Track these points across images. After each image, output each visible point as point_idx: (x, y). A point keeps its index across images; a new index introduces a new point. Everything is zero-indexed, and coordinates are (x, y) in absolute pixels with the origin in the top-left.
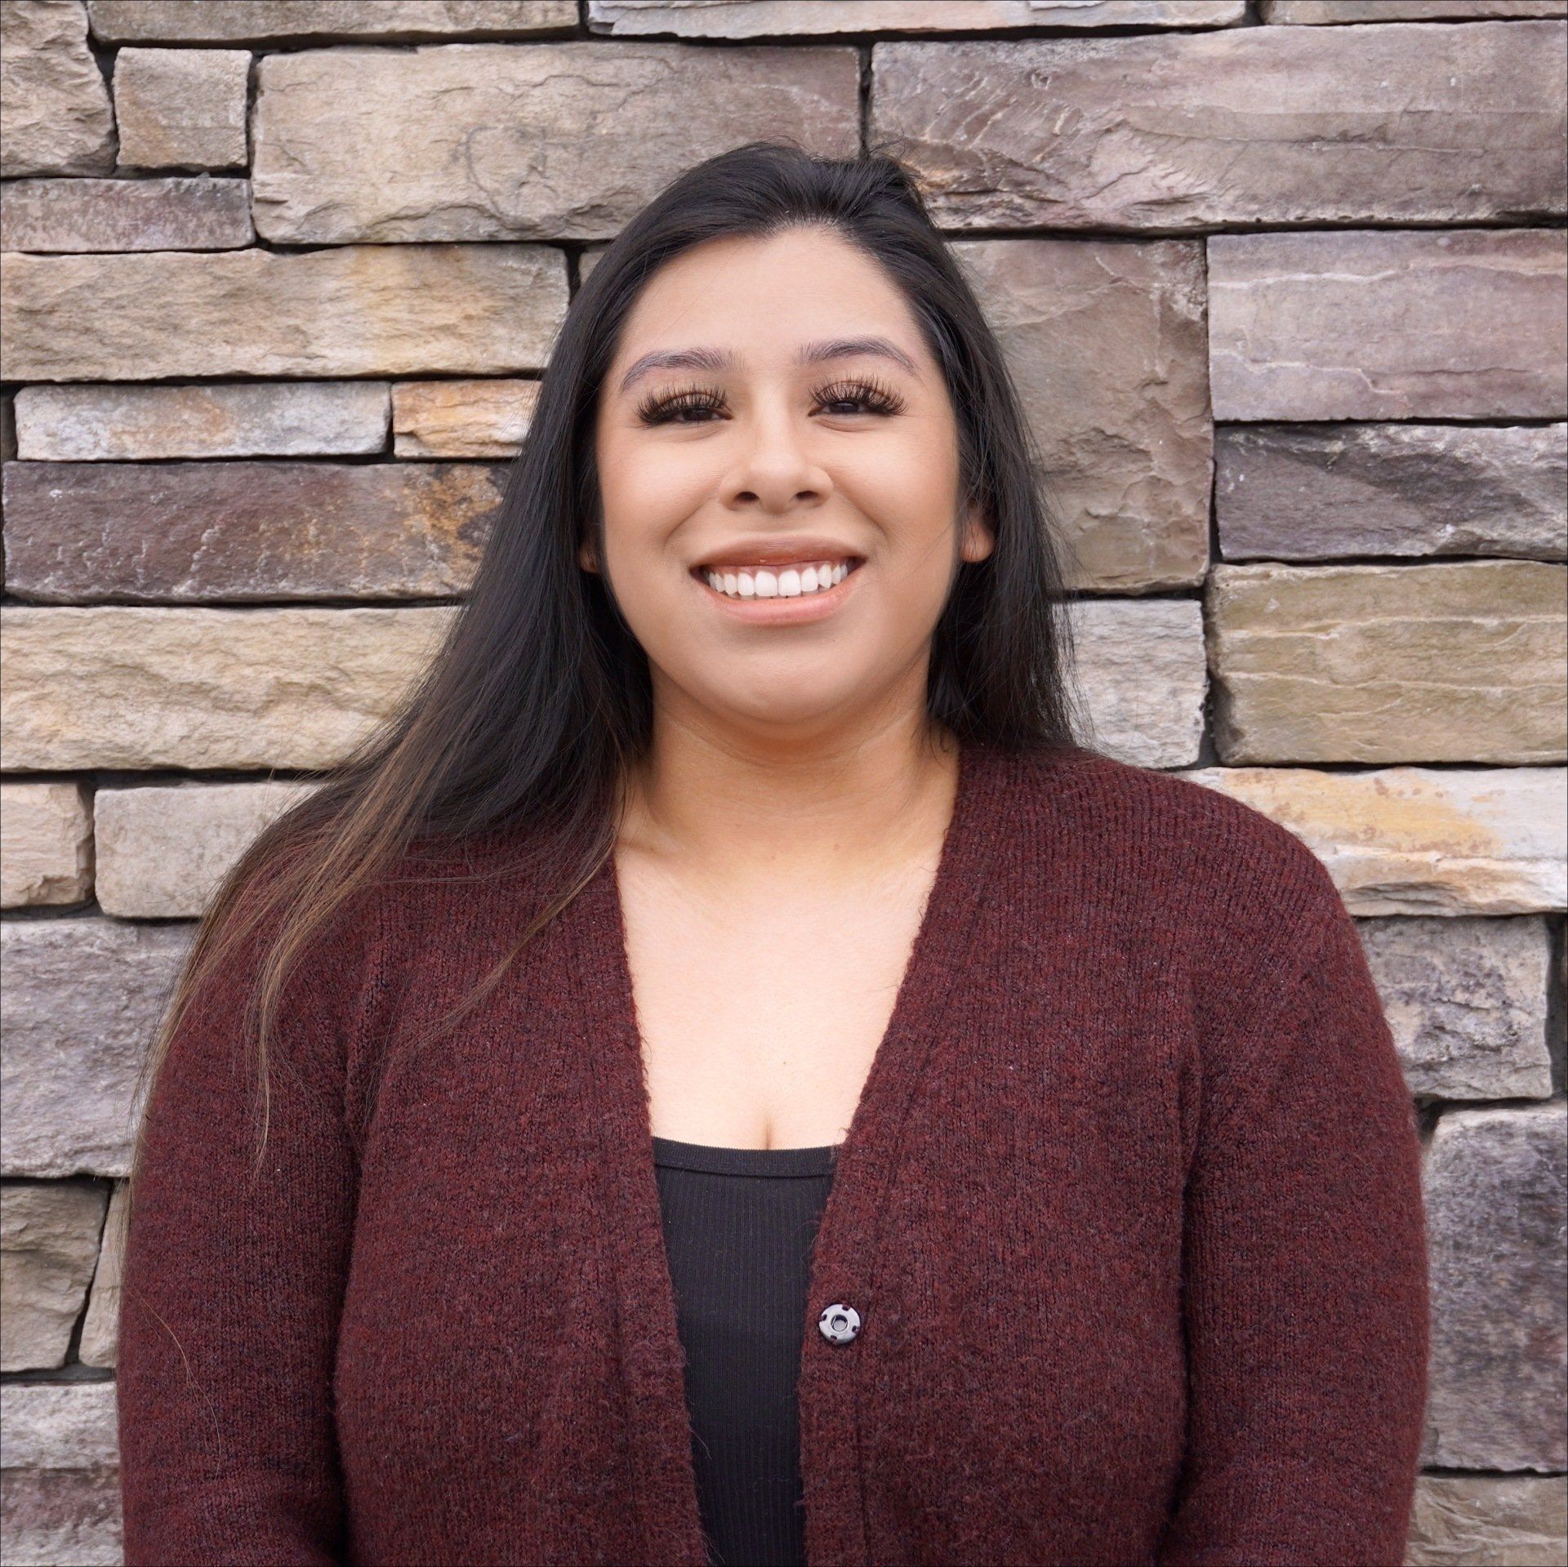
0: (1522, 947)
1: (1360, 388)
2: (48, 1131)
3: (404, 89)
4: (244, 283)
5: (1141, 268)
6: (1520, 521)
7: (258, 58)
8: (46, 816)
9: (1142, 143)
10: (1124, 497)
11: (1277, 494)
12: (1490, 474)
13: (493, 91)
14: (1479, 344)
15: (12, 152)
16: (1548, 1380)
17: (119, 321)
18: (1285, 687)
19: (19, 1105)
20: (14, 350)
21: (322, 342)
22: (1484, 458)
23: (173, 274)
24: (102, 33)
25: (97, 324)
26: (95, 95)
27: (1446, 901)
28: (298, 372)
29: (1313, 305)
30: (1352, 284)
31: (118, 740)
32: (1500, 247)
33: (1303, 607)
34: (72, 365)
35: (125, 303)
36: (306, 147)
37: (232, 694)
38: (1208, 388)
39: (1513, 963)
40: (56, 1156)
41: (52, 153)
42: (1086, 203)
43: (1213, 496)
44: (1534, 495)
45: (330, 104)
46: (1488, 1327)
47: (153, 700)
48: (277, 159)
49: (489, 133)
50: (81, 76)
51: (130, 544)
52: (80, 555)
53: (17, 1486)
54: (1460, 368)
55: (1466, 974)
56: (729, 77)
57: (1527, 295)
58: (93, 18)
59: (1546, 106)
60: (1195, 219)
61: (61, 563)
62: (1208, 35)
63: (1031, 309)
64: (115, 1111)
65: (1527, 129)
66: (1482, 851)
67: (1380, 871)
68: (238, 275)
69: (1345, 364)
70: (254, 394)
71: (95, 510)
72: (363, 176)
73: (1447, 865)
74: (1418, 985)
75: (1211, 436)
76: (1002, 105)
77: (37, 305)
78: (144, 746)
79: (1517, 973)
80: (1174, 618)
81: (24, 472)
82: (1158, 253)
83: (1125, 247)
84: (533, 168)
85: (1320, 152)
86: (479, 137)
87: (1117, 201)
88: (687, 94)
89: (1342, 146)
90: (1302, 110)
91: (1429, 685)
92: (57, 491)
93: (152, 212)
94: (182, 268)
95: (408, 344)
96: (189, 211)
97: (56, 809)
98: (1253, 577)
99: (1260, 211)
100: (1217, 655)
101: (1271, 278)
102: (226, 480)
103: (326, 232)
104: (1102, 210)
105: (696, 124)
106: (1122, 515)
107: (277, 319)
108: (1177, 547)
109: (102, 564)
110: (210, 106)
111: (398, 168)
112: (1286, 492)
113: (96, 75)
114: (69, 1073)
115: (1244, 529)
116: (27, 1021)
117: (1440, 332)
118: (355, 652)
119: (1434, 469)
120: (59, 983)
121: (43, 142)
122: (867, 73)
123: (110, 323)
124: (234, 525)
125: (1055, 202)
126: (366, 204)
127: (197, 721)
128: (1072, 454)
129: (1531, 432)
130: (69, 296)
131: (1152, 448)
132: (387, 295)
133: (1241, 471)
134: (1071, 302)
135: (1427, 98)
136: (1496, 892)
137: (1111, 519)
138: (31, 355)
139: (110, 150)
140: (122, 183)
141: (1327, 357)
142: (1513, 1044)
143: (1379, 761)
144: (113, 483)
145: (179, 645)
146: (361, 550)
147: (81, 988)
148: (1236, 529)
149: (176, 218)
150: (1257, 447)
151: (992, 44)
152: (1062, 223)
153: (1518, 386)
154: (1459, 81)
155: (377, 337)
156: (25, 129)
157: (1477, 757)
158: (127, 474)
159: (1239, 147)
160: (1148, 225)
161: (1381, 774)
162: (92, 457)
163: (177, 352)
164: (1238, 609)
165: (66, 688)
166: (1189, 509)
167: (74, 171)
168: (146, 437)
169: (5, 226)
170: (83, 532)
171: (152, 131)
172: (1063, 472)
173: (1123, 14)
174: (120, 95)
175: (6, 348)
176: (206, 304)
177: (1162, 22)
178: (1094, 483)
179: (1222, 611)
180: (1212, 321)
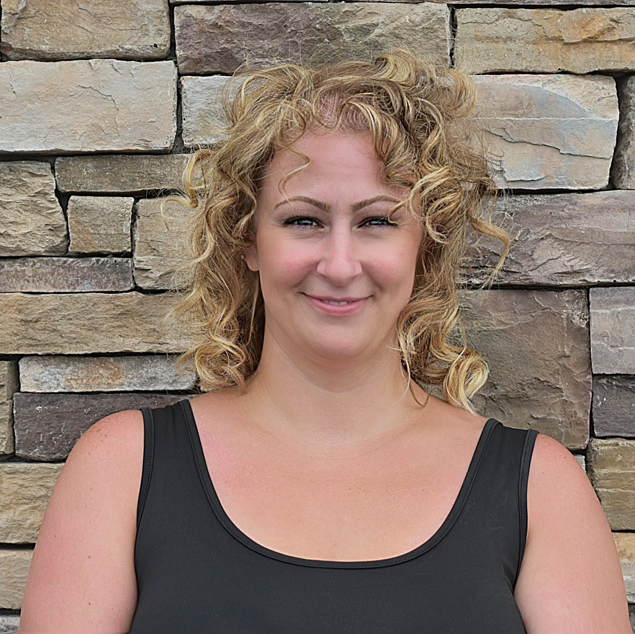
4: (129, 308)
5: (557, 303)
7: (137, 200)
9: (558, 244)
10: (550, 409)
11: (621, 407)
15: (18, 245)
17: (69, 326)
18: (625, 496)
20: (19, 340)
21: (166, 337)
23: (95, 304)
24: (62, 189)
25: (59, 328)
26: (59, 217)
28: (155, 351)
33: (633, 459)
34: (47, 347)
35: (72, 317)
36: (160, 243)
38: (590, 358)
41: (38, 246)
42: (531, 273)
43: (592, 407)
48: (146, 249)
50: (52, 209)
51: (74, 433)
52: (51, 438)
58: (58, 181)
60: (584, 280)
61: (42, 442)
62: (591, 194)
63: (502, 322)
68: (126, 304)
70: (133, 361)
71: (57, 417)
75: (591, 381)
77: (29, 319)
82: (566, 296)
83: (550, 293)
92: (40, 407)
93: (85, 273)
96: (104, 273)
98: (610, 445)
99: (616, 277)
100: (592, 480)
101: (620, 308)
102: (120, 402)
104: (538, 277)
106: (549, 418)
107: (145, 325)
108: (574, 432)
109: (62, 443)
110: (114, 224)
112: (625, 406)
113: (60, 209)
115: (606, 423)
121: (33, 241)
123: (65, 327)
125: (515, 272)
128: (524, 389)
130: (45, 314)
131: (562, 387)
133: (604, 396)
137: (544, 419)
138: (27, 342)
139: (65, 243)
140: (71, 260)
144: (66, 403)
148: (602, 423)
149: (97, 276)
150: (612, 385)
152: (518, 282)
156: (25, 234)
158: (72, 400)
160: (561, 283)
162: (56, 391)
163: (97, 341)
164: (603, 460)
166: (580, 415)
167: (48, 254)
168: (82, 382)
169: (14, 280)
170: (52, 427)
171: (86, 235)
172: (520, 398)
173: (551, 184)
174: (71, 218)
175: (15, 339)
176: (110, 318)
177: (570, 188)
178: (534, 403)
179: (596, 460)
180: (592, 328)
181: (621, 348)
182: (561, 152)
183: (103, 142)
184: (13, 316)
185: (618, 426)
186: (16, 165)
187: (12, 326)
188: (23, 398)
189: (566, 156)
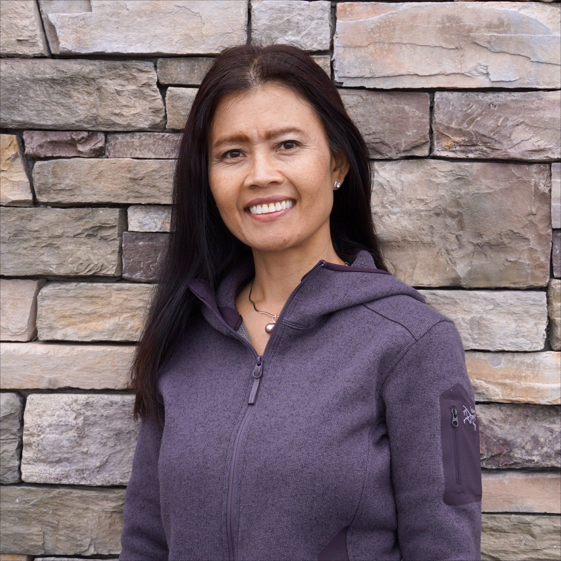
5: (528, 173)
9: (529, 129)
10: (520, 255)
15: (129, 123)
17: (165, 183)
19: (122, 460)
20: (128, 193)
24: (162, 81)
25: (158, 184)
26: (159, 103)
34: (148, 198)
35: (168, 177)
38: (551, 216)
41: (143, 124)
42: (509, 150)
43: (551, 255)
50: (154, 96)
52: (149, 266)
56: (383, 102)
58: (159, 76)
60: (547, 157)
61: (142, 268)
62: (554, 92)
63: (489, 187)
71: (154, 250)
75: (551, 234)
76: (480, 115)
77: (136, 177)
80: (537, 298)
82: (534, 168)
83: (523, 166)
87: (520, 150)
88: (368, 108)
92: (142, 243)
100: (552, 311)
104: (514, 153)
105: (372, 118)
106: (519, 261)
108: (538, 273)
109: (157, 269)
113: (160, 96)
116: (126, 430)
121: (140, 120)
122: (432, 102)
123: (162, 184)
125: (498, 150)
128: (502, 239)
130: (148, 174)
131: (530, 238)
134: (503, 185)
137: (515, 262)
138: (134, 194)
139: (164, 122)
140: (167, 134)
144: (161, 240)
148: (559, 267)
151: (477, 93)
152: (500, 157)
156: (134, 115)
160: (530, 158)
162: (154, 231)
164: (559, 295)
165: (143, 312)
166: (543, 259)
167: (150, 130)
169: (126, 149)
170: (150, 257)
171: (179, 116)
172: (498, 245)
173: (524, 84)
174: (168, 103)
175: (125, 192)
177: (537, 87)
178: (509, 249)
179: (554, 295)
180: (552, 193)
182: (531, 60)
183: (193, 48)
184: (124, 175)
186: (128, 63)
187: (123, 183)
188: (130, 235)
189: (535, 63)
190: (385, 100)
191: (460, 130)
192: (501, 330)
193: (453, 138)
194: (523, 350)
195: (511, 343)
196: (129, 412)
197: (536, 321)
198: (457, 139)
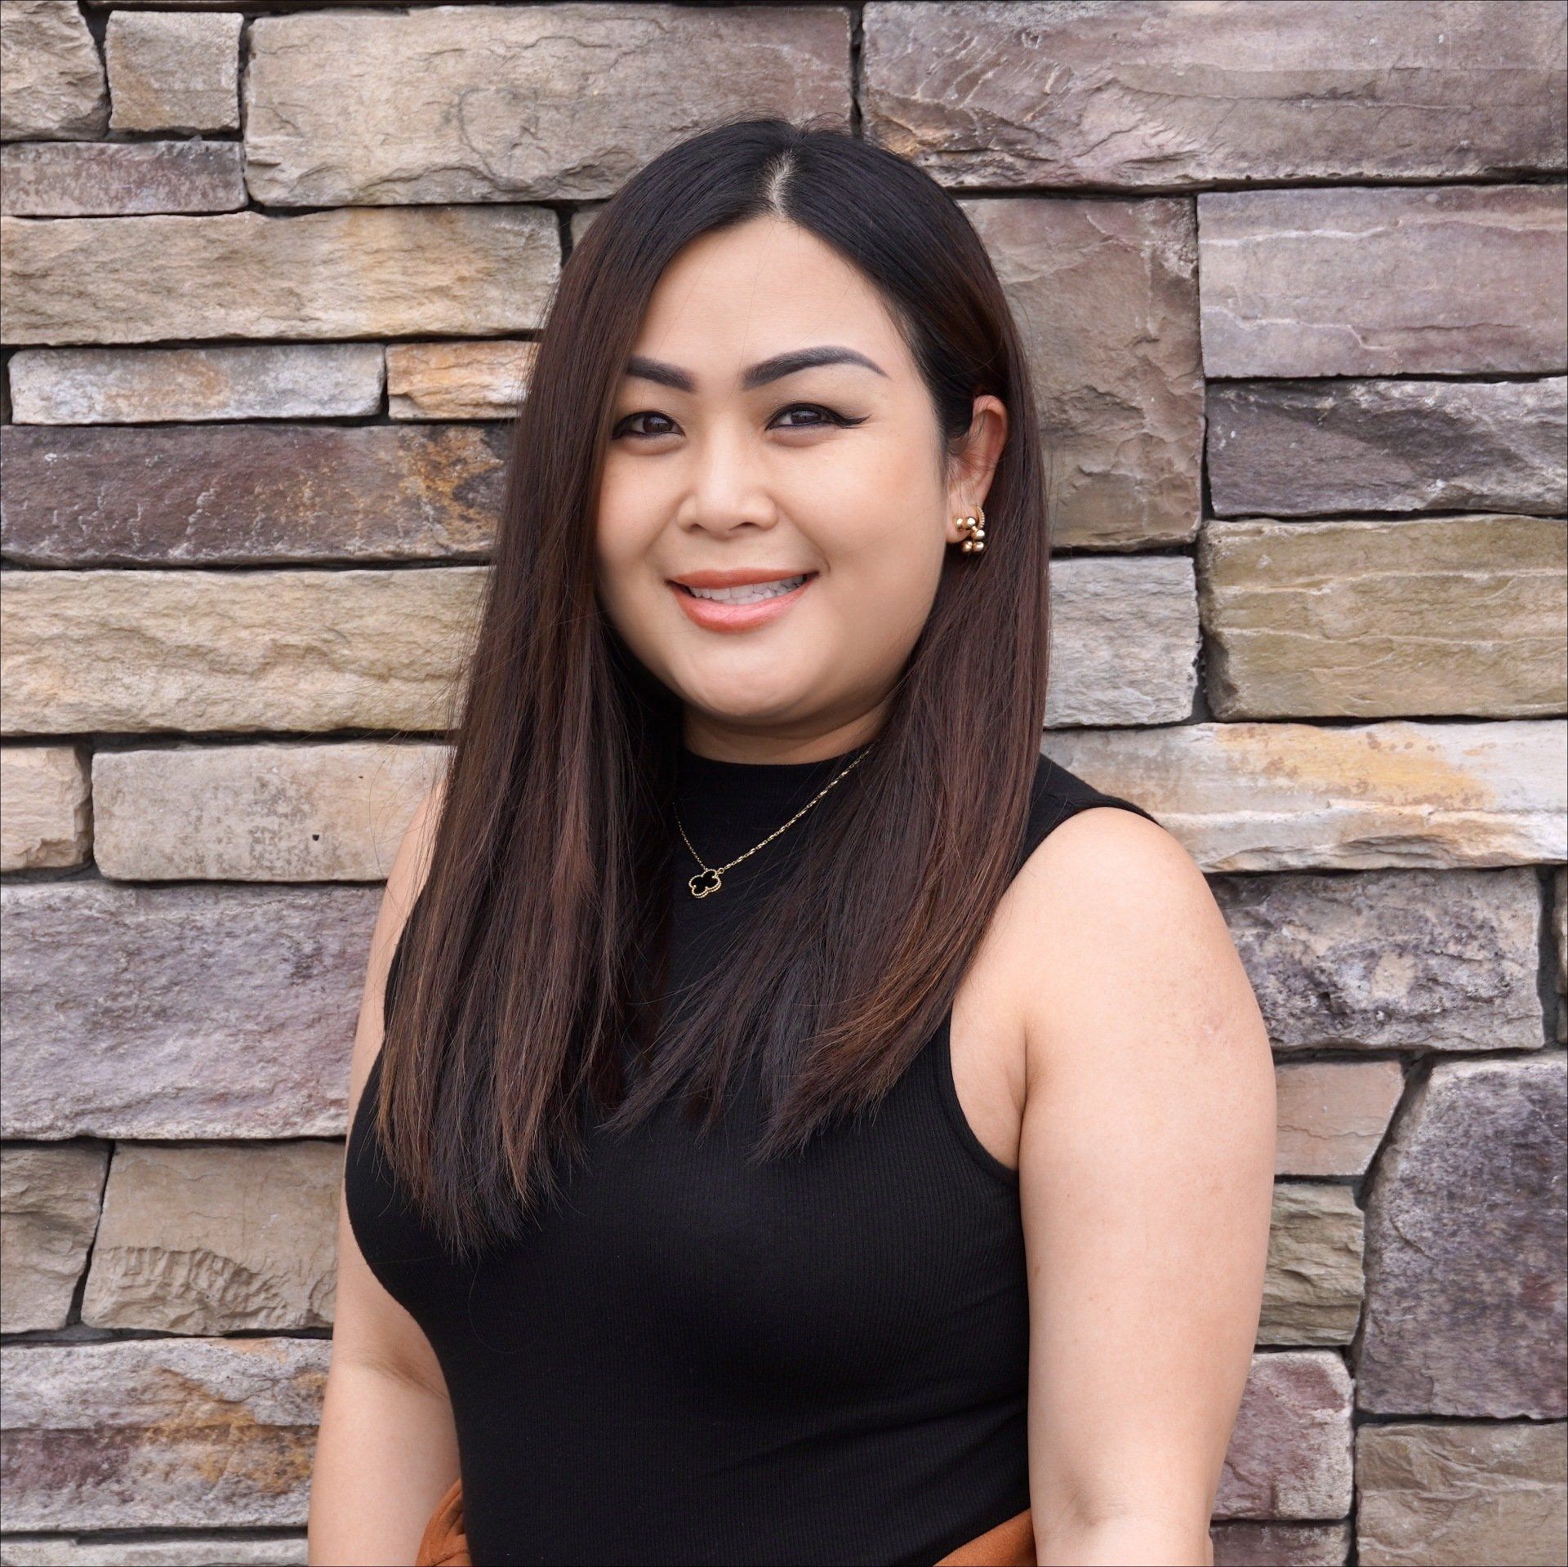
0: (1514, 899)
1: (1351, 344)
2: (48, 1093)
3: (396, 51)
4: (237, 246)
5: (1132, 225)
6: (1510, 476)
7: (249, 20)
8: (43, 780)
9: (1132, 101)
10: (1117, 454)
11: (1268, 451)
12: (1480, 429)
13: (485, 53)
14: (1468, 299)
16: (1541, 1328)
17: (112, 285)
18: (1278, 644)
19: (19, 1068)
20: (11, 314)
21: (315, 305)
22: (1474, 413)
23: (167, 238)
25: (91, 288)
26: (87, 57)
27: (1439, 854)
28: (292, 334)
29: (1304, 262)
30: (1342, 241)
31: (114, 703)
32: (1488, 203)
33: (1294, 563)
34: (66, 329)
35: (118, 266)
36: (298, 110)
37: (229, 657)
38: (1199, 345)
39: (1505, 915)
40: (56, 1118)
41: (45, 117)
42: (1077, 162)
43: (1205, 452)
44: (1523, 450)
45: (322, 66)
46: (1482, 1276)
47: (149, 662)
48: (269, 121)
49: (481, 94)
50: (72, 39)
51: (125, 507)
52: (76, 519)
53: (20, 1447)
54: (1449, 324)
55: (1459, 926)
56: (720, 37)
57: (1515, 251)
59: (1534, 62)
60: (1185, 176)
61: (57, 527)
63: (1023, 268)
64: (116, 1074)
65: (1514, 85)
66: (1473, 804)
67: (1373, 825)
68: (230, 239)
69: (1335, 320)
70: (248, 358)
71: (89, 474)
72: (356, 138)
73: (1438, 818)
74: (1411, 938)
75: (1202, 393)
76: (993, 64)
77: (30, 270)
78: (143, 708)
79: (1509, 924)
80: (1167, 574)
81: (19, 436)
82: (1149, 211)
83: (1116, 205)
84: (525, 130)
85: (1309, 110)
86: (472, 98)
87: (1107, 160)
88: (678, 54)
89: (1331, 103)
90: (1292, 68)
91: (1421, 639)
92: (52, 455)
93: (145, 175)
94: (176, 232)
95: (402, 307)
96: (183, 174)
97: (52, 771)
98: (1245, 533)
99: (1250, 168)
100: (1211, 611)
101: (1261, 236)
102: (220, 444)
103: (319, 194)
104: (1092, 168)
105: (688, 83)
106: (1114, 472)
107: (270, 281)
108: (1169, 504)
109: (98, 527)
110: (202, 69)
111: (391, 130)
112: (1277, 448)
113: (88, 39)
114: (68, 1036)
115: (1236, 485)
116: (26, 984)
117: (1430, 288)
118: (351, 614)
119: (1424, 425)
120: (57, 946)
121: (36, 106)
122: (858, 32)
123: (103, 287)
124: (230, 489)
125: (1046, 161)
126: (358, 167)
127: (194, 684)
128: (1065, 412)
129: (1520, 387)
130: (61, 260)
131: (1144, 406)
132: (380, 256)
133: (1232, 428)
134: (1063, 260)
135: (1416, 55)
136: (1488, 844)
137: (1104, 477)
138: (25, 319)
139: (102, 113)
140: (114, 146)
141: (1318, 314)
142: (1505, 996)
143: (1371, 715)
144: (107, 446)
145: (175, 608)
146: (357, 512)
147: (80, 951)
148: (1227, 486)
149: (169, 181)
150: (1248, 404)
151: (982, 4)
152: (1052, 181)
153: (1506, 341)
154: (1446, 37)
155: (371, 299)
156: (19, 93)
157: (1468, 711)
158: (122, 438)
159: (1228, 105)
160: (1138, 183)
161: (1373, 728)
162: (86, 421)
163: (171, 316)
164: (1231, 565)
165: (62, 652)
166: (1181, 466)
167: (66, 135)
168: (141, 400)
170: (78, 496)
171: (144, 94)
172: (1056, 430)
174: (112, 58)
176: (199, 267)
178: (1086, 441)
179: (1215, 567)
180: (1202, 278)
181: (1264, 322)
185: (1262, 491)
190: (723, 31)
191: (939, 109)
192: (1070, 669)
193: (918, 132)
194: (1134, 722)
195: (1099, 703)
196: (33, 934)
197: (1167, 640)
198: (930, 134)
